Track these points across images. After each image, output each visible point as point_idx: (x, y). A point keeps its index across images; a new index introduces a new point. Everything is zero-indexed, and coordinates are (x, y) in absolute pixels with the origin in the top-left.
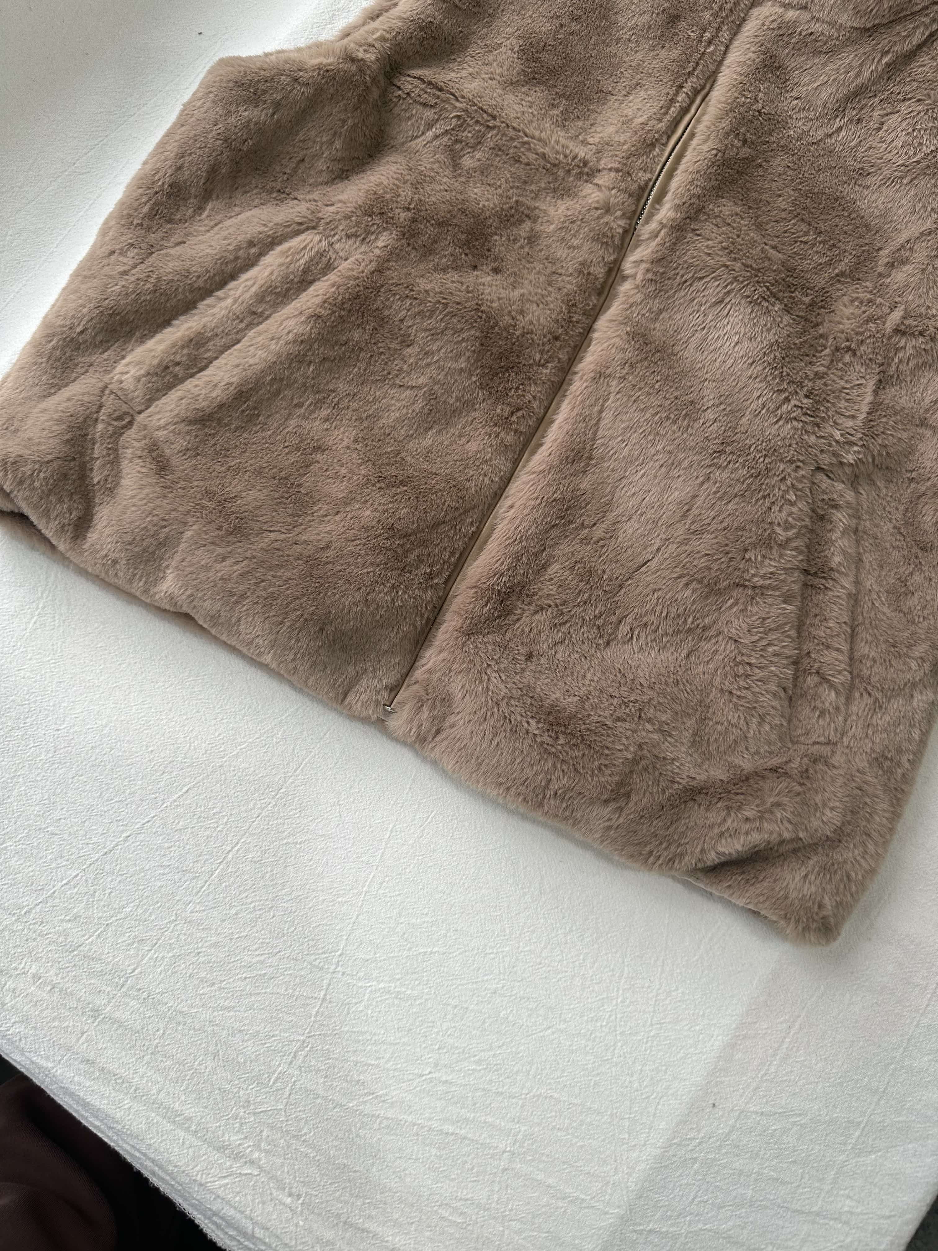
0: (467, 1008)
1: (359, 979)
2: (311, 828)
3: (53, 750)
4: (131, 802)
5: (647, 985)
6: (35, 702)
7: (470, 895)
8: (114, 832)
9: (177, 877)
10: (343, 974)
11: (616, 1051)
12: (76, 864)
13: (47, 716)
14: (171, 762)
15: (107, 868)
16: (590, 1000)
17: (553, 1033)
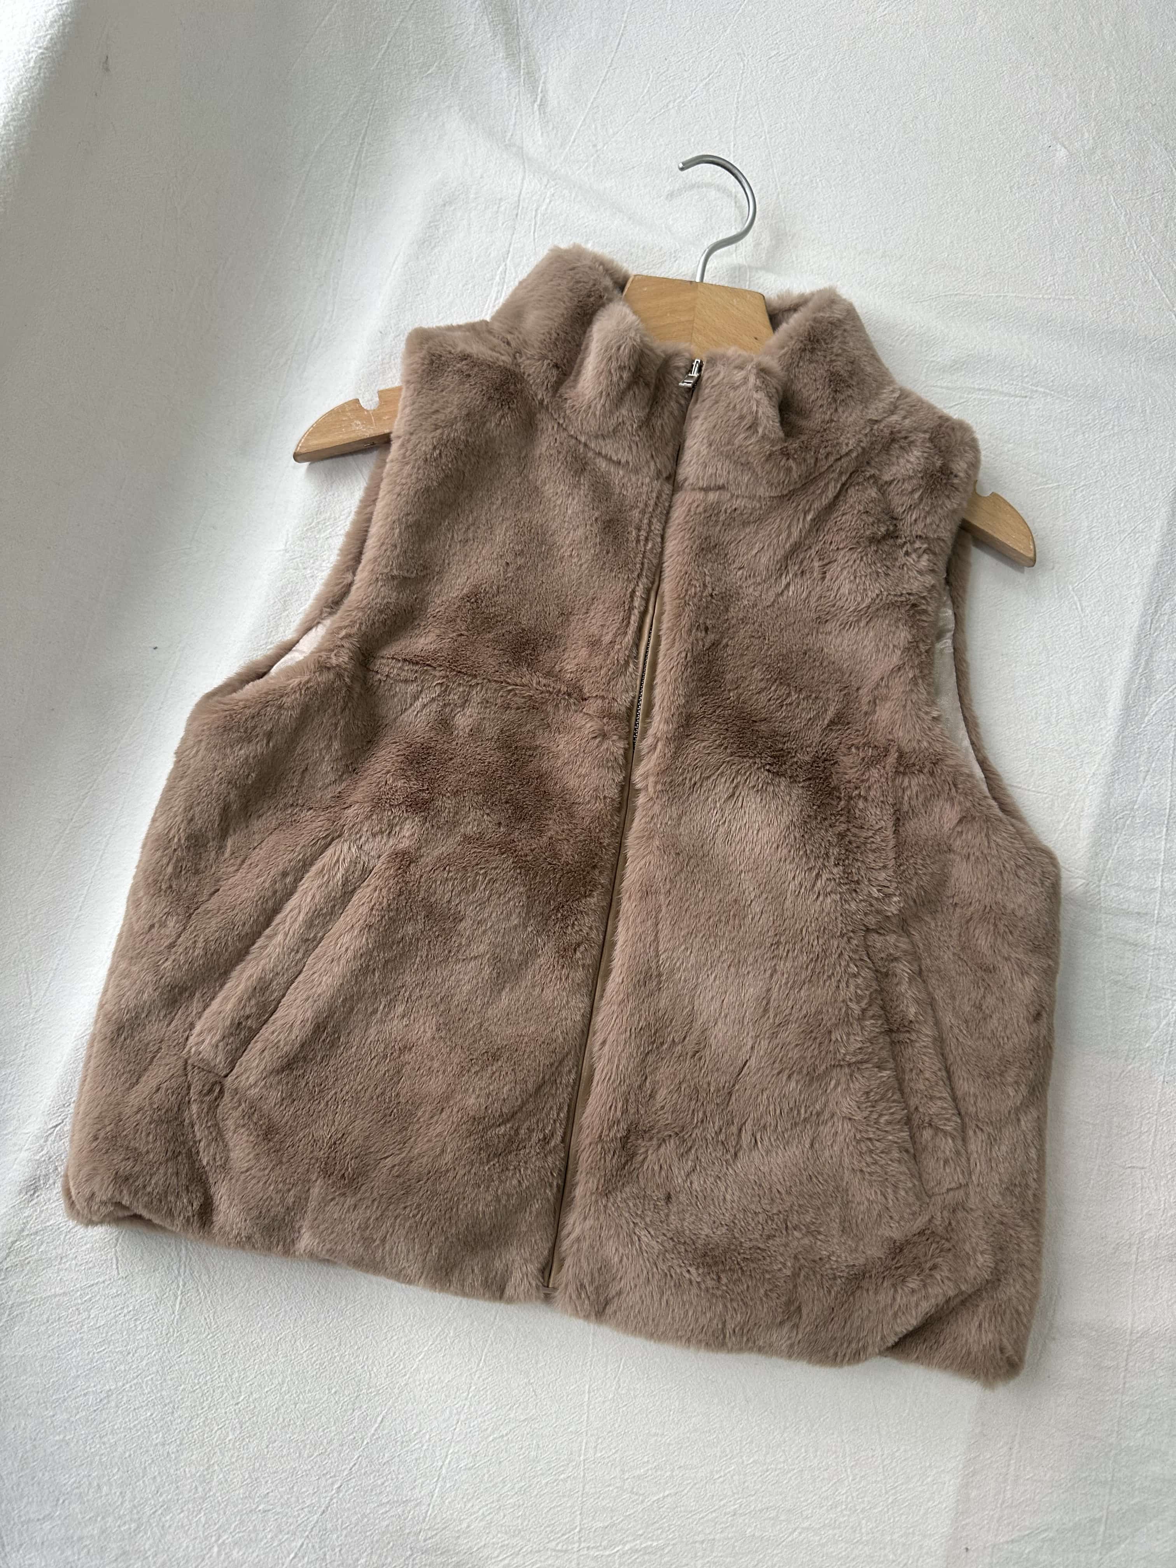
0: (714, 1539)
1: (605, 1548)
2: (512, 1416)
3: (238, 1426)
4: (332, 1451)
5: (870, 1455)
6: (206, 1384)
7: (682, 1428)
8: (325, 1487)
9: (400, 1510)
10: (588, 1548)
11: (863, 1530)
12: (298, 1533)
13: (222, 1393)
14: (357, 1397)
15: (329, 1526)
16: (824, 1489)
17: (800, 1534)
